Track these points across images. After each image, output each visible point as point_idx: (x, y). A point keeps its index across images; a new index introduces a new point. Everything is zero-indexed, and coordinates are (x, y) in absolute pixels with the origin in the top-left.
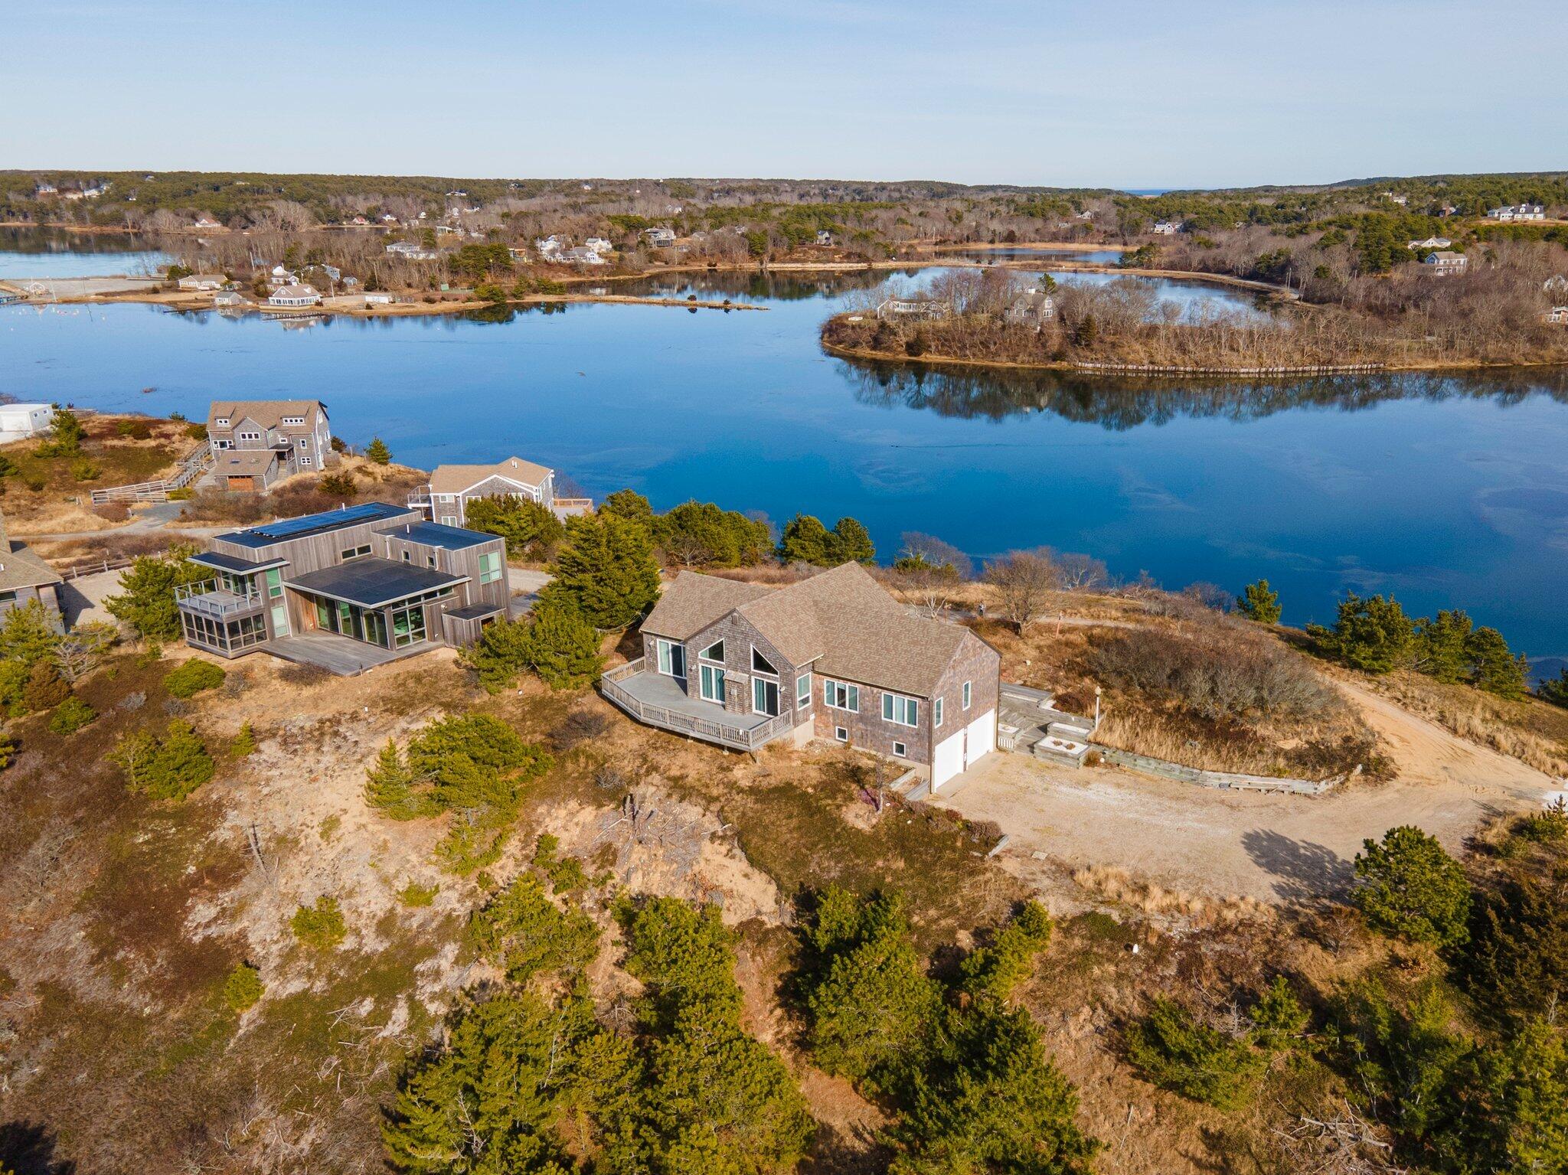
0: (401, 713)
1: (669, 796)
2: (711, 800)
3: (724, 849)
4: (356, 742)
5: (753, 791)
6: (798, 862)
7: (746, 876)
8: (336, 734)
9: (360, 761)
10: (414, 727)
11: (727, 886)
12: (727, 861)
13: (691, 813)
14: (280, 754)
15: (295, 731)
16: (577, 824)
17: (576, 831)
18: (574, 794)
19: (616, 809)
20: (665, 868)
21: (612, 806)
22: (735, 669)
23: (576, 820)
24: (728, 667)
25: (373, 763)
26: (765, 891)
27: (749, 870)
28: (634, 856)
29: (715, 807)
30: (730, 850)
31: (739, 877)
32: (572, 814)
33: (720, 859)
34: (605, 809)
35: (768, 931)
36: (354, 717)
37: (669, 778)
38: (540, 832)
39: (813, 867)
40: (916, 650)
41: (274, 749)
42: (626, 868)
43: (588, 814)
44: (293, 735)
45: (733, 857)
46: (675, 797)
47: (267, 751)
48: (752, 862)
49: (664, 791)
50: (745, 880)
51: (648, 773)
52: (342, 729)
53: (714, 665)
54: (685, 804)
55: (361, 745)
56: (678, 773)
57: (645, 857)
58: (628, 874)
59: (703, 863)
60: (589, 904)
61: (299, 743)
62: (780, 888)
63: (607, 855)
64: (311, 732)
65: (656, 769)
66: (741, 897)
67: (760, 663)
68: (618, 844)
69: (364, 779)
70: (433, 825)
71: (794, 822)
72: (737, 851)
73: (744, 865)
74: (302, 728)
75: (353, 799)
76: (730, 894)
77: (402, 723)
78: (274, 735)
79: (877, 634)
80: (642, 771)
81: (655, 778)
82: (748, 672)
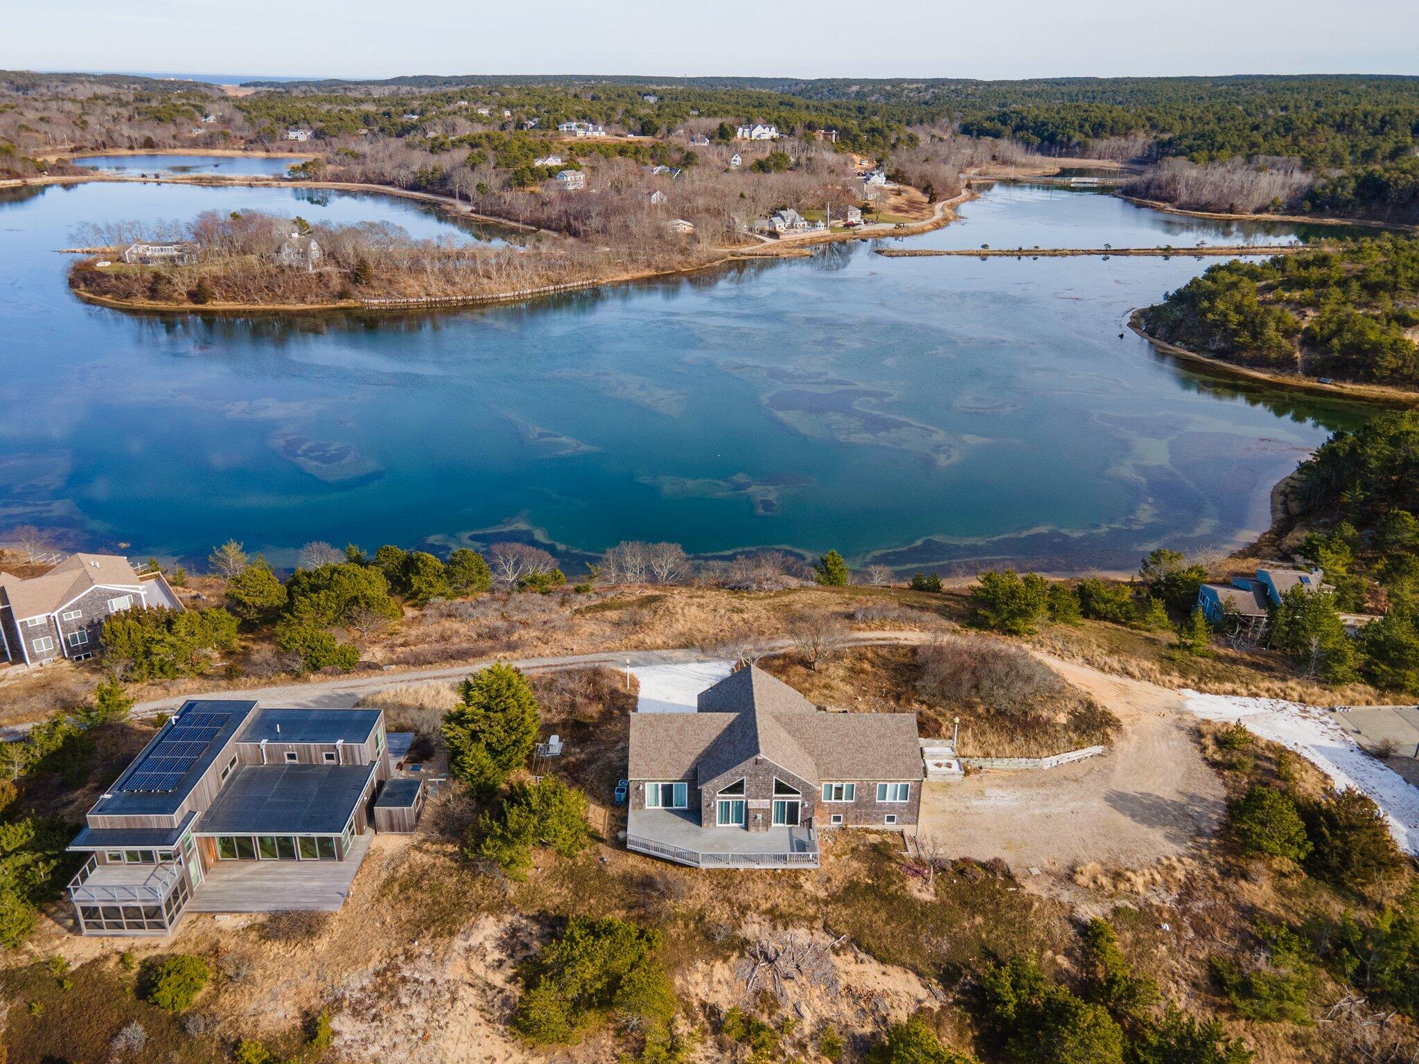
0: (451, 933)
1: (775, 928)
2: (813, 919)
3: (850, 957)
4: (433, 981)
5: (834, 898)
6: (915, 948)
7: (884, 973)
8: (404, 980)
9: (454, 1000)
10: (474, 941)
11: (879, 988)
12: (862, 967)
13: (801, 935)
14: (362, 1026)
15: (357, 995)
16: (719, 982)
17: (725, 989)
18: (693, 957)
19: (742, 956)
20: (818, 992)
21: (736, 954)
22: (757, 798)
23: (715, 979)
24: (748, 797)
25: (469, 996)
26: (908, 981)
27: (882, 968)
28: (789, 992)
29: (819, 924)
30: (856, 957)
31: (880, 977)
32: (708, 975)
33: (853, 968)
34: (733, 959)
35: (938, 1014)
36: (409, 957)
37: (765, 912)
38: (696, 1004)
39: (928, 949)
40: (887, 742)
41: (349, 1023)
42: (790, 1005)
43: (721, 970)
44: (360, 1002)
45: (862, 962)
46: (780, 928)
47: (344, 1029)
48: (883, 961)
49: (767, 925)
50: (886, 978)
51: (743, 914)
52: (407, 974)
53: (732, 798)
54: (790, 929)
55: (439, 982)
56: (769, 905)
57: (797, 989)
58: (796, 1008)
59: (844, 976)
60: (791, 1051)
61: (372, 1006)
62: (919, 974)
63: (767, 1000)
64: (376, 989)
65: (748, 907)
66: (896, 993)
67: (781, 788)
68: (770, 987)
69: (474, 1016)
70: (589, 1036)
71: (883, 915)
72: (862, 956)
73: (875, 964)
74: (363, 989)
75: (486, 1042)
76: (885, 994)
77: (459, 943)
78: (340, 1009)
79: (847, 735)
80: (737, 914)
81: (752, 916)
82: (770, 798)
